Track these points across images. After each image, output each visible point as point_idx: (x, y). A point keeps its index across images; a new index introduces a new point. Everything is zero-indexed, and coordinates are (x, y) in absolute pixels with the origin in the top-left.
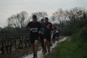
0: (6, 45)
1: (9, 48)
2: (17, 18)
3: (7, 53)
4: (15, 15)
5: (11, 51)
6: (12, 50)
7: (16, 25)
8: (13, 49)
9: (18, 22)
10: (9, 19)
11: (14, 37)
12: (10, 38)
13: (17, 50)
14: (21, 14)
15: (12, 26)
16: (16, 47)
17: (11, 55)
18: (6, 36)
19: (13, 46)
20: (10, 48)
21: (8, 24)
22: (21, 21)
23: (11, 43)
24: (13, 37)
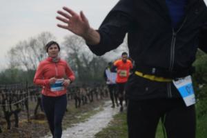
0: (7, 110)
1: (12, 118)
2: (31, 49)
3: (9, 128)
4: (25, 42)
5: (17, 126)
6: (19, 122)
7: (30, 63)
8: (23, 120)
9: (33, 58)
10: (12, 51)
11: (24, 93)
12: (14, 95)
13: (30, 122)
14: (39, 38)
15: (19, 68)
16: (28, 115)
17: (17, 134)
18: (6, 90)
19: (22, 112)
20: (14, 118)
21: (9, 63)
22: (39, 53)
23: (17, 105)
24: (21, 92)
